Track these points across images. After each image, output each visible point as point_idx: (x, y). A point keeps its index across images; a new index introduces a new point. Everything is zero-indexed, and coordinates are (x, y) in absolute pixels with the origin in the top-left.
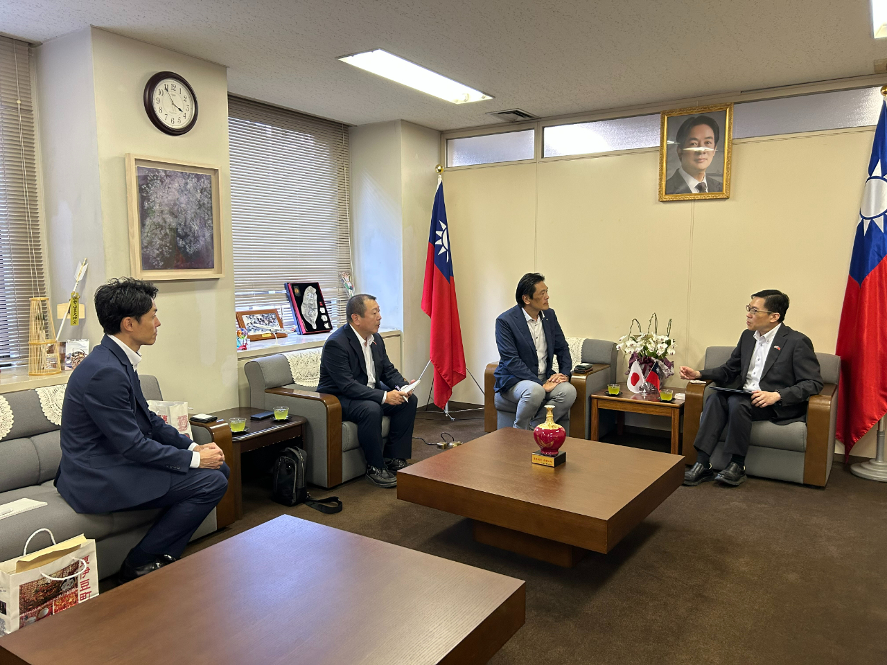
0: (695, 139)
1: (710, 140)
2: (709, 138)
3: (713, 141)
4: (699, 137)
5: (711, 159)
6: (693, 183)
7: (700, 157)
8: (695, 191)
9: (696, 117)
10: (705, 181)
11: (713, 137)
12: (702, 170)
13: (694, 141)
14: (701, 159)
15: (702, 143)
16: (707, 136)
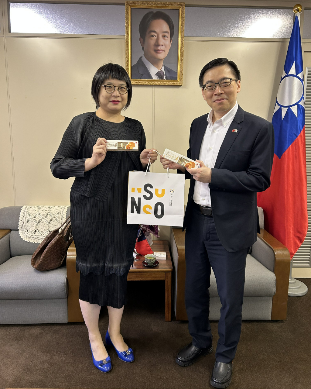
0: (155, 32)
1: (166, 34)
2: (166, 32)
3: (168, 35)
4: (157, 30)
5: (167, 52)
6: (153, 71)
7: (159, 48)
8: (155, 78)
9: (155, 11)
10: (163, 70)
11: (169, 31)
12: (161, 60)
13: (153, 34)
14: (159, 50)
15: (160, 36)
16: (164, 30)
